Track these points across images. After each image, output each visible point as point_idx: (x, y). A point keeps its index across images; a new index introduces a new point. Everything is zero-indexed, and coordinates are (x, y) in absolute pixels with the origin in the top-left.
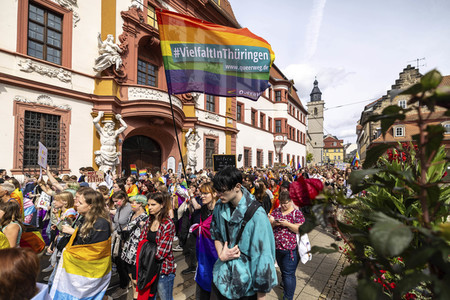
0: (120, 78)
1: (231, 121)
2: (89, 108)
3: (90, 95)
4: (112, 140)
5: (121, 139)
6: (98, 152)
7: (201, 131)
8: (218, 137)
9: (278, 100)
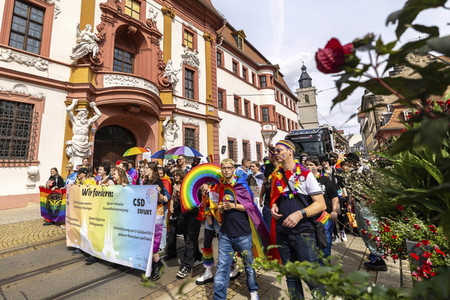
0: (96, 66)
1: (212, 109)
2: (63, 96)
3: (65, 83)
4: (85, 128)
5: (94, 128)
6: (69, 142)
7: (179, 120)
8: (198, 126)
9: (262, 85)
